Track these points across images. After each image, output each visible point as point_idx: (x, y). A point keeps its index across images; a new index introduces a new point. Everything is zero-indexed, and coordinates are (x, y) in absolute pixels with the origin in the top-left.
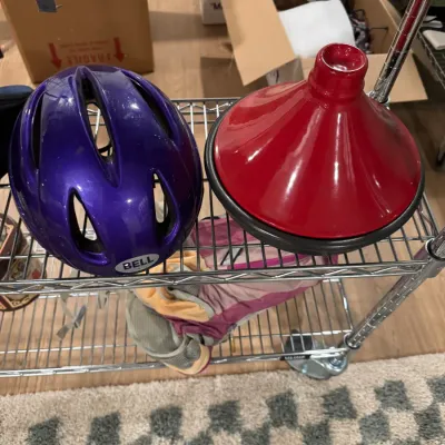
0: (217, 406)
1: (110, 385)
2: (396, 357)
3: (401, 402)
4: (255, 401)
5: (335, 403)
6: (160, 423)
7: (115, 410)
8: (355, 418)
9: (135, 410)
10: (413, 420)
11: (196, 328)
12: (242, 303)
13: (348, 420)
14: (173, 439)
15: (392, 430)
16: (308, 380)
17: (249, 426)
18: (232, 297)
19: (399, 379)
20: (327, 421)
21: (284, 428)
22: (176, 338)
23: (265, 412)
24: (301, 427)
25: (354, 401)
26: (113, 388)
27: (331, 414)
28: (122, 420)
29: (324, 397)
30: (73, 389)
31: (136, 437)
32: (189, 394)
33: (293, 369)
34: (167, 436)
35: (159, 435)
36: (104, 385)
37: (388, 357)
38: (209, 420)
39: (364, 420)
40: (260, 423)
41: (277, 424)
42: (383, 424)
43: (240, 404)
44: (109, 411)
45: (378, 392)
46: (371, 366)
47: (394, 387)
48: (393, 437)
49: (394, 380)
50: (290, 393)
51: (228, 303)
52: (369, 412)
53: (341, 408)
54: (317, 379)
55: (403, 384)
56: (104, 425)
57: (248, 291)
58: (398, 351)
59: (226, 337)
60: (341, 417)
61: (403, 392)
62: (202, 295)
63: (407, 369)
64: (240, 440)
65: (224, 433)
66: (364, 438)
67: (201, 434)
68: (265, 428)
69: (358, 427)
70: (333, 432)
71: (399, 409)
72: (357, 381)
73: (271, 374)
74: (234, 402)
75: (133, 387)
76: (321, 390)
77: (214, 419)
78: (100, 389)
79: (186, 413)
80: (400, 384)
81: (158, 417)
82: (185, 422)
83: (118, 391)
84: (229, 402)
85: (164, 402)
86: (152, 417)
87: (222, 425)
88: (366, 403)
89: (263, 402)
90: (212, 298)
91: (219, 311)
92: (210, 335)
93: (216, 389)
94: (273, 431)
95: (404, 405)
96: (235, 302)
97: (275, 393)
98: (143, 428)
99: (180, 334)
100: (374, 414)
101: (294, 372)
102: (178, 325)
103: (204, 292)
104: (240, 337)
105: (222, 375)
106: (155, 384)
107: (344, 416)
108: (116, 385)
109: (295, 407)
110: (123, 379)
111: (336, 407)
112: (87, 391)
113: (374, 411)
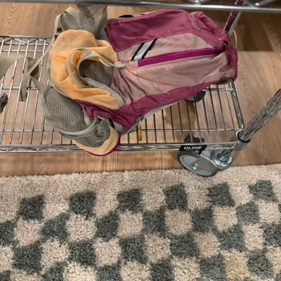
0: (124, 192)
1: (38, 175)
2: (266, 164)
3: (269, 196)
4: (154, 190)
5: (218, 194)
6: (77, 204)
7: (40, 193)
8: (233, 206)
9: (57, 194)
10: (277, 209)
11: (106, 114)
12: (150, 97)
13: (228, 208)
14: (87, 217)
15: (261, 216)
16: (197, 177)
17: (149, 208)
18: (141, 89)
19: (267, 179)
20: (210, 207)
21: (177, 210)
22: (87, 120)
23: (162, 198)
24: (190, 210)
25: (232, 193)
26: (40, 177)
27: (214, 202)
28: (46, 201)
29: (209, 189)
30: (7, 177)
31: (57, 214)
32: (103, 182)
33: (185, 168)
34: (82, 214)
35: (76, 213)
36: (33, 175)
37: (259, 164)
38: (118, 203)
39: (240, 207)
40: (158, 206)
41: (171, 207)
42: (255, 211)
43: (143, 191)
44: (36, 194)
45: (251, 188)
46: (246, 169)
47: (263, 185)
48: (261, 221)
49: (264, 179)
50: (182, 185)
51: (137, 96)
52: (244, 202)
53: (222, 198)
54: (203, 176)
55: (271, 183)
56: (30, 204)
57: (156, 86)
58: (267, 160)
59: (134, 127)
60: (222, 204)
61: (271, 188)
62: (113, 85)
63: (274, 173)
64: (141, 218)
65: (128, 212)
66: (239, 221)
67: (111, 213)
68: (162, 210)
69: (235, 212)
70: (215, 215)
71: (267, 201)
72: (235, 179)
73: (168, 171)
74: (138, 190)
75: (56, 177)
76: (207, 184)
77: (121, 202)
78: (29, 177)
79: (99, 197)
80: (269, 183)
81: (76, 199)
82: (98, 203)
83: (44, 179)
84: (134, 190)
85: (81, 188)
86: (71, 199)
87: (127, 206)
88: (242, 196)
89: (161, 191)
90: (122, 89)
91: (128, 101)
92: (120, 123)
93: (124, 180)
94: (167, 213)
95: (271, 198)
96: (144, 95)
97: (170, 185)
98: (63, 208)
99: (92, 117)
100: (248, 204)
101: (186, 171)
102: (89, 109)
103: (115, 84)
104: (146, 130)
105: (129, 171)
106: (75, 175)
107: (224, 204)
108: (43, 175)
109: (186, 195)
110: (49, 171)
111: (219, 197)
112: (18, 178)
113: (248, 201)
